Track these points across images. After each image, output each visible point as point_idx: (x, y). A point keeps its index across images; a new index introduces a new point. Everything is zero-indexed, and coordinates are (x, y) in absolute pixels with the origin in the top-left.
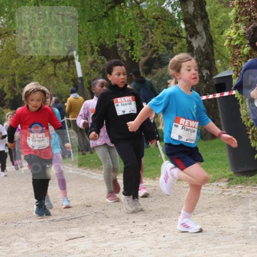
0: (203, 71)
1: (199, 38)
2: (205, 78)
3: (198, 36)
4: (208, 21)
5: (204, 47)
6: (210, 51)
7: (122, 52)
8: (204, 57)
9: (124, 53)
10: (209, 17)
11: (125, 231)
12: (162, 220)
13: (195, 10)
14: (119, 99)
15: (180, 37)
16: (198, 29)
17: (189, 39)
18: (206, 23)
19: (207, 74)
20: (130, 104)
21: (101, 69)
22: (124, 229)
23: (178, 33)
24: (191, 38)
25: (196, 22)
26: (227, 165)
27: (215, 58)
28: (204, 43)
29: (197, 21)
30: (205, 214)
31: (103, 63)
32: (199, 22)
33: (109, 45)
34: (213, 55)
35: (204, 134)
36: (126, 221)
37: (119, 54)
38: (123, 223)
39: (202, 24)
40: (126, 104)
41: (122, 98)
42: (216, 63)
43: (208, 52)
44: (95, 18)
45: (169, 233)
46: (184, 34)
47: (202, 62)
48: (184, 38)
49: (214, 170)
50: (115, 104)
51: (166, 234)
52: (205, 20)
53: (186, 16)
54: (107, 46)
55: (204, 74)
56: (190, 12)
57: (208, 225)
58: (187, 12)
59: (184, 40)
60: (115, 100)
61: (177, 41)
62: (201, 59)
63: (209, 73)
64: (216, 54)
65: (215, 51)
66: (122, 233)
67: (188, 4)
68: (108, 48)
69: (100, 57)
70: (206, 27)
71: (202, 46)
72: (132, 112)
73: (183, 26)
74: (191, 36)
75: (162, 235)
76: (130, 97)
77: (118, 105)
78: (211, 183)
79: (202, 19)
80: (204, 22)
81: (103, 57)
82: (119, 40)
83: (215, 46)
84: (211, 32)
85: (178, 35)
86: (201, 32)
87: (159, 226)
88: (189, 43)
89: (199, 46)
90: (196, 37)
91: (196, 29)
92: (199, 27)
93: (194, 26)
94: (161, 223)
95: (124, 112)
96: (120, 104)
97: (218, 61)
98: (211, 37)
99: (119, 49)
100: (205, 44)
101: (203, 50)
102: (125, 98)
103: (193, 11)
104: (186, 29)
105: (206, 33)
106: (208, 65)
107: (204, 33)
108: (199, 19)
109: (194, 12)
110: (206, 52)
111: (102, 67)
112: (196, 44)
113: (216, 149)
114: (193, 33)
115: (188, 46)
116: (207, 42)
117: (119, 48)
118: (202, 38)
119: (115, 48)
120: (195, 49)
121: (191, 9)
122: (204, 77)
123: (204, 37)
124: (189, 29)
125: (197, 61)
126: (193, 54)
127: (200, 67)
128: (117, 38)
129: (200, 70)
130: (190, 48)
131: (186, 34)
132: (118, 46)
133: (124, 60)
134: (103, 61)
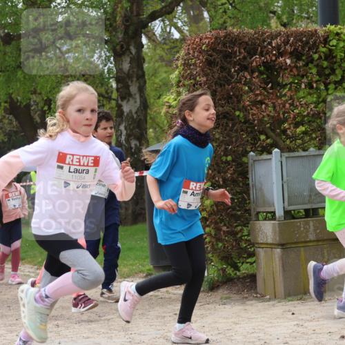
0: (131, 142)
1: (132, 101)
2: (133, 150)
3: (131, 99)
4: (145, 82)
5: (136, 113)
6: (142, 118)
7: (36, 112)
8: (135, 125)
9: (38, 113)
10: (146, 77)
11: (12, 335)
12: (60, 323)
13: (131, 67)
15: (109, 99)
16: (131, 90)
17: (120, 102)
18: (142, 84)
19: (136, 145)
21: (7, 131)
22: (11, 332)
23: (108, 93)
24: (122, 101)
25: (130, 82)
26: (147, 257)
27: (148, 126)
28: (136, 108)
29: (132, 81)
30: (112, 317)
31: (11, 123)
32: (134, 82)
33: (21, 102)
34: (146, 123)
35: (124, 217)
36: (15, 322)
37: (32, 114)
38: (10, 325)
39: (138, 85)
42: (148, 132)
43: (140, 119)
44: (8, 68)
45: (66, 340)
46: (115, 95)
47: (131, 130)
48: (114, 100)
49: (131, 262)
51: (61, 340)
52: (142, 82)
53: (119, 74)
54: (19, 104)
55: (133, 146)
56: (124, 70)
57: (116, 330)
58: (121, 69)
59: (113, 103)
61: (105, 103)
62: (131, 127)
63: (138, 145)
64: (149, 121)
65: (148, 118)
66: (7, 338)
67: (124, 59)
68: (20, 105)
69: (7, 116)
70: (141, 90)
71: (134, 111)
73: (114, 85)
74: (123, 98)
75: (57, 341)
78: (125, 278)
79: (138, 79)
80: (140, 83)
81: (11, 117)
82: (34, 97)
83: (149, 111)
84: (146, 95)
85: (106, 96)
86: (135, 94)
87: (55, 329)
88: (119, 106)
89: (131, 111)
90: (129, 100)
91: (129, 89)
92: (134, 89)
93: (127, 87)
94: (58, 326)
97: (151, 130)
98: (146, 101)
99: (32, 108)
100: (138, 109)
101: (135, 116)
103: (128, 69)
104: (118, 89)
105: (141, 97)
106: (139, 134)
107: (138, 96)
108: (135, 79)
109: (129, 70)
110: (138, 120)
111: (8, 128)
112: (126, 108)
113: (136, 237)
114: (125, 94)
115: (117, 110)
116: (140, 107)
117: (32, 106)
118: (136, 102)
119: (28, 106)
120: (125, 114)
121: (126, 66)
122: (131, 148)
123: (138, 100)
124: (121, 90)
125: (126, 129)
126: (122, 120)
127: (128, 136)
128: (32, 94)
129: (127, 140)
130: (120, 113)
131: (116, 95)
132: (32, 103)
133: (37, 122)
134: (11, 120)
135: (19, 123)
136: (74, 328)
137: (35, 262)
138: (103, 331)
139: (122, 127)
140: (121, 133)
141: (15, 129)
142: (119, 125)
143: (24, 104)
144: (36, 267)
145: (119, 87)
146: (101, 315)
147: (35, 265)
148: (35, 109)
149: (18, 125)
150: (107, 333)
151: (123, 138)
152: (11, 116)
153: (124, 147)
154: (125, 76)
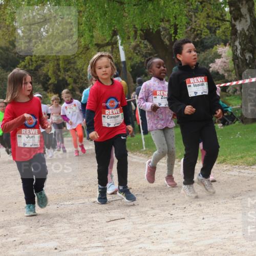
0: (246, 54)
1: (243, 21)
2: (248, 62)
3: (242, 19)
4: (253, 4)
5: (248, 30)
6: (253, 34)
7: (165, 36)
8: (248, 40)
9: (167, 37)
11: (165, 213)
12: (202, 203)
14: (192, 80)
15: (224, 20)
16: (242, 12)
17: (233, 22)
18: (251, 6)
19: (250, 57)
20: (203, 85)
21: (144, 54)
22: (164, 211)
23: (222, 16)
24: (235, 21)
25: (240, 5)
28: (248, 26)
29: (242, 4)
31: (146, 47)
32: (244, 5)
33: (153, 29)
36: (166, 203)
37: (162, 38)
38: (162, 206)
39: (247, 7)
40: (199, 85)
41: (195, 79)
43: (252, 35)
45: (208, 216)
46: (228, 17)
47: (245, 45)
48: (228, 21)
50: (187, 85)
51: (205, 217)
52: (251, 4)
54: (151, 30)
55: (247, 58)
59: (228, 23)
60: (187, 80)
61: (220, 24)
62: (245, 43)
63: (252, 56)
66: (162, 215)
68: (153, 31)
69: (143, 41)
70: (251, 10)
71: (246, 29)
72: (204, 94)
73: (227, 9)
74: (235, 19)
75: (202, 217)
76: (203, 78)
77: (190, 86)
78: (251, 166)
79: (247, 2)
80: (248, 5)
82: (162, 24)
85: (221, 18)
86: (246, 15)
87: (199, 208)
88: (233, 26)
89: (243, 29)
90: (241, 20)
91: (240, 11)
92: (244, 10)
93: (239, 9)
94: (200, 205)
95: (196, 93)
96: (192, 85)
99: (162, 33)
100: (249, 27)
101: (247, 33)
102: (198, 78)
104: (231, 12)
105: (251, 16)
106: (251, 48)
107: (248, 16)
108: (244, 2)
110: (250, 36)
111: (144, 51)
112: (239, 27)
114: (237, 15)
115: (232, 29)
116: (251, 25)
117: (162, 32)
118: (247, 21)
119: (159, 32)
120: (239, 32)
122: (246, 60)
123: (249, 20)
124: (233, 12)
125: (240, 44)
126: (237, 38)
127: (243, 50)
128: (161, 22)
129: (242, 53)
130: (234, 32)
131: (230, 17)
132: (161, 30)
133: (166, 44)
134: (146, 44)
135: (153, 46)
136: (214, 207)
138: (237, 208)
139: (237, 43)
140: (237, 48)
141: (150, 52)
142: (235, 41)
143: (156, 30)
145: (232, 10)
148: (164, 34)
149: (152, 48)
151: (239, 52)
152: (146, 41)
153: (240, 60)
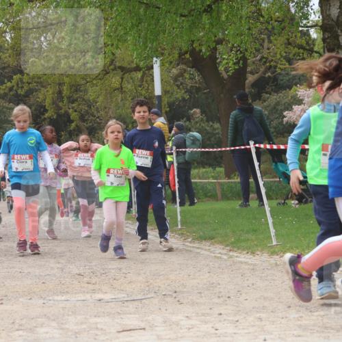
3: (339, 51)
12: (263, 315)
13: (341, 14)
15: (311, 51)
16: (341, 41)
21: (188, 87)
22: (206, 323)
25: (339, 31)
31: (192, 78)
36: (208, 311)
51: (267, 337)
53: (326, 22)
56: (332, 16)
57: (333, 329)
58: (329, 16)
61: (305, 56)
68: (203, 56)
69: (188, 69)
74: (330, 51)
75: (263, 337)
81: (193, 71)
85: (308, 48)
87: (257, 323)
91: (338, 40)
93: (337, 37)
94: (260, 319)
99: (218, 61)
103: (337, 15)
104: (324, 40)
109: (338, 17)
111: (189, 83)
114: (333, 46)
117: (218, 58)
121: (335, 12)
124: (328, 40)
131: (322, 47)
133: (223, 77)
134: (193, 75)
135: (204, 77)
136: (281, 323)
137: (228, 243)
141: (197, 85)
144: (228, 248)
145: (326, 37)
146: (312, 310)
147: (227, 246)
149: (201, 80)
150: (323, 332)
152: (193, 69)
154: (333, 23)
